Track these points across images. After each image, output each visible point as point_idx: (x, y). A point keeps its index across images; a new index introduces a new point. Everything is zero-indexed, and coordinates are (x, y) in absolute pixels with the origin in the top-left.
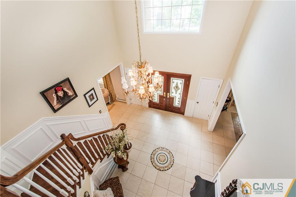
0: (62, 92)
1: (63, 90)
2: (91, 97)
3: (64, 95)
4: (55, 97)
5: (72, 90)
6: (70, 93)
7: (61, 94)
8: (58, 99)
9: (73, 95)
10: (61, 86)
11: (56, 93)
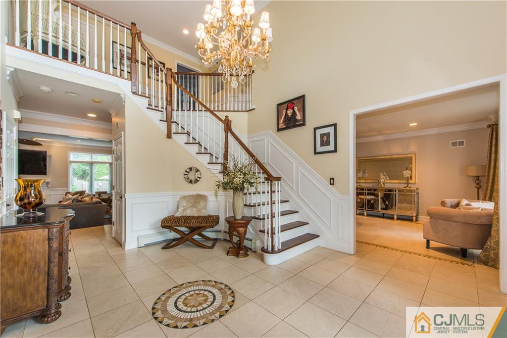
0: (292, 111)
1: (293, 109)
2: (325, 139)
3: (292, 115)
4: (284, 113)
5: (302, 113)
6: (299, 117)
7: (290, 112)
8: (285, 118)
9: (300, 120)
10: (294, 103)
11: (287, 109)
